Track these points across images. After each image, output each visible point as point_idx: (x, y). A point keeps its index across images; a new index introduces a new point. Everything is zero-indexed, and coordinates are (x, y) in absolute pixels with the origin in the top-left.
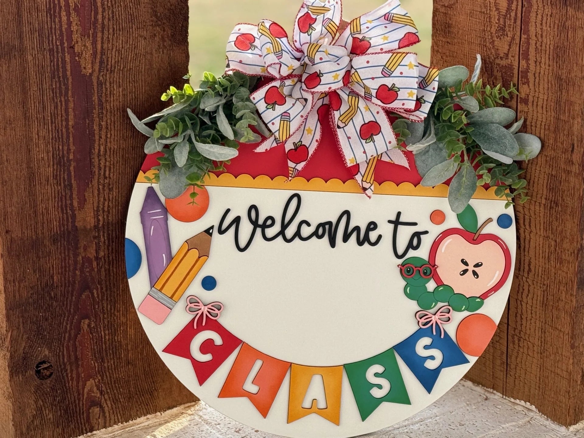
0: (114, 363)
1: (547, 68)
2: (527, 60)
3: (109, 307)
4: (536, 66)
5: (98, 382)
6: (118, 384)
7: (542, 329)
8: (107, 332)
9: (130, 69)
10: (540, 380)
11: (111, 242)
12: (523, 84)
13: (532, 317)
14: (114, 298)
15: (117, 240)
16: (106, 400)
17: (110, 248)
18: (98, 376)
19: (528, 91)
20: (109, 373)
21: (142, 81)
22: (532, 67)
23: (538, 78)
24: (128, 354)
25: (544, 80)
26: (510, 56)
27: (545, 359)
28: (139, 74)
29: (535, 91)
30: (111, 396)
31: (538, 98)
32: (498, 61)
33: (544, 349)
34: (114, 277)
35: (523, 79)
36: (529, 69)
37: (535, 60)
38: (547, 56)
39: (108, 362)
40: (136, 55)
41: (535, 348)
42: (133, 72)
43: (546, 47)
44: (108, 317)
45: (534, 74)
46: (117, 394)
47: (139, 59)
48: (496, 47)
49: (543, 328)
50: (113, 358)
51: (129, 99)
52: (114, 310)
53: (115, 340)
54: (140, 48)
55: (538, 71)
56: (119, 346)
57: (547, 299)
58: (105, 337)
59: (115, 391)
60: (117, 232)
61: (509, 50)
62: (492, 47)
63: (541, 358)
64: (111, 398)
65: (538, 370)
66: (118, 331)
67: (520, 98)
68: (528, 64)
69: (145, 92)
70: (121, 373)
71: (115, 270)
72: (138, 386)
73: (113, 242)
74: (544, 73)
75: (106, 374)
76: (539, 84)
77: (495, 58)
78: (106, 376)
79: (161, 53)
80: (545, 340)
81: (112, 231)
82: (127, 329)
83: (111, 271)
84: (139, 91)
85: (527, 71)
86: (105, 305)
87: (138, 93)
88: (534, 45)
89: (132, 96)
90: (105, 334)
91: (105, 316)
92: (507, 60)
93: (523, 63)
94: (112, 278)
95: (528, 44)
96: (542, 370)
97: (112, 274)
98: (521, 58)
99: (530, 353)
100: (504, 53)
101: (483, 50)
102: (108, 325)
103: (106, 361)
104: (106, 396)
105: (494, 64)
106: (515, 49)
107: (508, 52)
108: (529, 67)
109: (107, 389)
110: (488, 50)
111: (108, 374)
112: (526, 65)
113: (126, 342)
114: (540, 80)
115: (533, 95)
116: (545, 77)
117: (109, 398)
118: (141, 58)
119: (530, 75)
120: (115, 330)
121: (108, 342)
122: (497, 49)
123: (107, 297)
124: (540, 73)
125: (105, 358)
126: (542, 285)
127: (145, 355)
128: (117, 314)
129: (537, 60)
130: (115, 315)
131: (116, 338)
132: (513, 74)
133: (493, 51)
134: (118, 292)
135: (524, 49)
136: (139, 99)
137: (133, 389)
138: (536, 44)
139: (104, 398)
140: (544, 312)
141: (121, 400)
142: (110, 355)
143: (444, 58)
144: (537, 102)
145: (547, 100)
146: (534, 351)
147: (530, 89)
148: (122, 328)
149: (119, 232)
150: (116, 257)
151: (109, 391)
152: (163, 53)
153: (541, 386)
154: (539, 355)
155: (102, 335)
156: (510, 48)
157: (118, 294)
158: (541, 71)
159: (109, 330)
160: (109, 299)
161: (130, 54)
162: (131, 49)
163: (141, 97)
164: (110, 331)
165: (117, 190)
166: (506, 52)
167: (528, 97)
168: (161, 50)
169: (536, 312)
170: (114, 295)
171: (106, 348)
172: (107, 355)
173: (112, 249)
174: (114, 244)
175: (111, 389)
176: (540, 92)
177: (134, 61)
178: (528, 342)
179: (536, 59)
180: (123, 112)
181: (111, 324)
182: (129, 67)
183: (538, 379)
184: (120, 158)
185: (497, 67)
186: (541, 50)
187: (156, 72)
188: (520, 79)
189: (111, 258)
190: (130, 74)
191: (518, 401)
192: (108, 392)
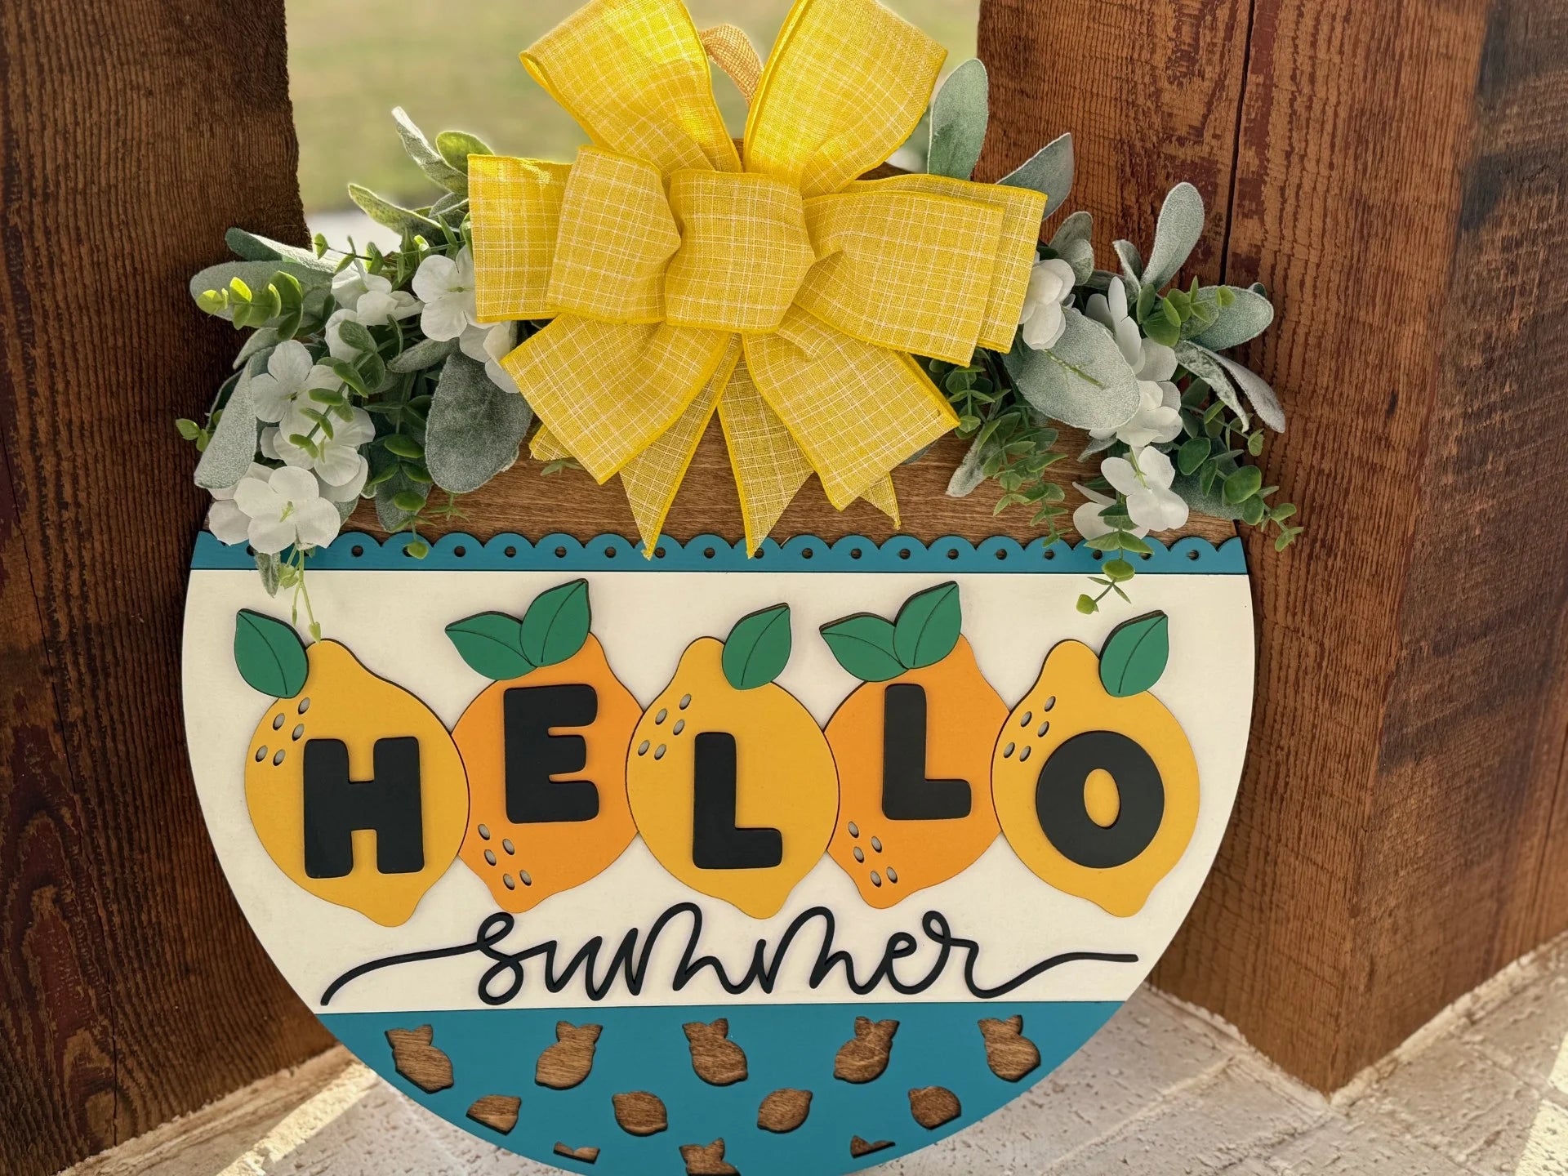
0: (144, 978)
1: (1324, 172)
2: (1262, 147)
3: (114, 844)
4: (1288, 167)
5: (101, 1033)
6: (163, 1027)
7: (1267, 854)
8: (115, 907)
9: (109, 186)
10: (1254, 971)
11: (101, 677)
12: (1245, 216)
13: (1241, 820)
14: (128, 819)
15: (120, 669)
16: (130, 1072)
17: (101, 695)
18: (100, 1018)
19: (1259, 236)
20: (133, 1005)
21: (151, 220)
22: (1276, 169)
23: (1291, 201)
24: (184, 949)
25: (1312, 208)
26: (1207, 135)
27: (1272, 928)
28: (139, 201)
29: (1282, 238)
30: (143, 1059)
31: (1290, 257)
32: (1171, 149)
33: (1271, 902)
34: (120, 767)
35: (1246, 203)
36: (1268, 175)
37: (1288, 149)
38: (1326, 138)
39: (126, 979)
40: (124, 143)
41: (1246, 895)
42: (121, 195)
43: (1324, 112)
44: (114, 871)
45: (1282, 189)
46: (160, 1051)
47: (135, 154)
48: (1165, 109)
49: (1272, 851)
50: (141, 968)
51: (113, 276)
52: (131, 850)
53: (140, 922)
54: (136, 124)
55: (1294, 180)
56: (154, 935)
57: (1287, 784)
58: (110, 921)
59: (155, 1045)
60: (119, 650)
61: (1205, 117)
62: (1153, 108)
63: (1261, 922)
64: (145, 1065)
65: (1252, 947)
66: (146, 898)
67: (1235, 255)
68: (1264, 162)
69: (164, 253)
70: (168, 998)
71: (121, 747)
72: (219, 1020)
73: (107, 676)
74: (1315, 188)
75: (123, 1009)
76: (1296, 220)
77: (1161, 141)
78: (125, 1014)
79: (207, 135)
80: (1274, 883)
81: (102, 647)
82: (174, 889)
83: (110, 755)
84: (144, 252)
85: (1260, 178)
86: (102, 842)
87: (144, 257)
88: (1285, 104)
89: (124, 266)
90: (110, 914)
91: (106, 868)
92: (1197, 148)
93: (1248, 156)
94: (114, 770)
95: (1268, 101)
96: (1261, 951)
97: (115, 760)
98: (1241, 140)
99: (1230, 903)
100: (1191, 127)
101: (1127, 116)
102: (115, 889)
103: (119, 978)
104: (130, 1063)
105: (1159, 156)
106: (1225, 115)
107: (1203, 124)
108: (1266, 167)
109: (129, 1045)
110: (1141, 117)
111: (128, 1008)
112: (1257, 162)
113: (175, 921)
114: (1298, 206)
115: (1276, 248)
116: (1315, 200)
117: (140, 1064)
118: (143, 152)
119: (1269, 193)
120: (138, 898)
121: (119, 934)
122: (1170, 115)
123: (104, 820)
124: (1299, 186)
125: (117, 972)
126: (1273, 749)
127: (234, 942)
128: (140, 857)
129: (1293, 149)
130: (132, 860)
131: (144, 917)
132: (1216, 186)
133: (1157, 120)
134: (138, 803)
135: (1253, 116)
136: (147, 276)
137: (206, 1031)
138: (1293, 100)
139: (125, 1066)
140: (1274, 814)
141: (175, 1062)
142: (131, 962)
143: (1012, 135)
144: (1286, 270)
145: (1318, 266)
146: (1240, 900)
147: (1266, 232)
148: (158, 890)
149: (122, 646)
150: (122, 714)
151: (136, 1048)
152: (213, 135)
153: (1258, 987)
154: (1256, 914)
155: (99, 918)
156: (1209, 111)
157: (136, 808)
158: (1305, 181)
159: (119, 903)
160: (111, 824)
161: (104, 142)
162: (104, 127)
163: (154, 269)
164: (124, 902)
165: (105, 537)
166: (1197, 124)
167: (1259, 252)
168: (205, 127)
169: (1252, 810)
170: (127, 811)
171: (115, 948)
172: (120, 963)
173: (108, 695)
174: (111, 680)
175: (143, 1043)
176: (1295, 241)
177: (120, 163)
178: (1227, 878)
179: (1290, 145)
180: (99, 316)
181: (125, 886)
182: (103, 183)
183: (1249, 967)
184: (103, 446)
185: (1165, 166)
186: (1308, 120)
187: (196, 193)
188: (1235, 201)
189: (105, 720)
190: (109, 201)
191: (1190, 1007)
192: (133, 1053)
